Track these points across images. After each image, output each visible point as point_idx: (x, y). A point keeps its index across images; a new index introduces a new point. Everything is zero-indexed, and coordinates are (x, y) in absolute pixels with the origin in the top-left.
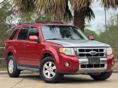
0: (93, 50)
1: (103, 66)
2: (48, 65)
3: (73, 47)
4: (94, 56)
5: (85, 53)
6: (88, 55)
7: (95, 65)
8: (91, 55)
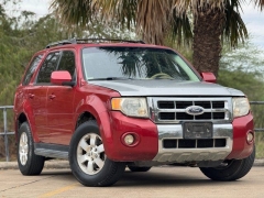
0: (197, 103)
1: (222, 143)
2: (88, 142)
3: (145, 97)
4: (197, 117)
5: (175, 110)
6: (181, 116)
7: (199, 140)
8: (191, 117)
